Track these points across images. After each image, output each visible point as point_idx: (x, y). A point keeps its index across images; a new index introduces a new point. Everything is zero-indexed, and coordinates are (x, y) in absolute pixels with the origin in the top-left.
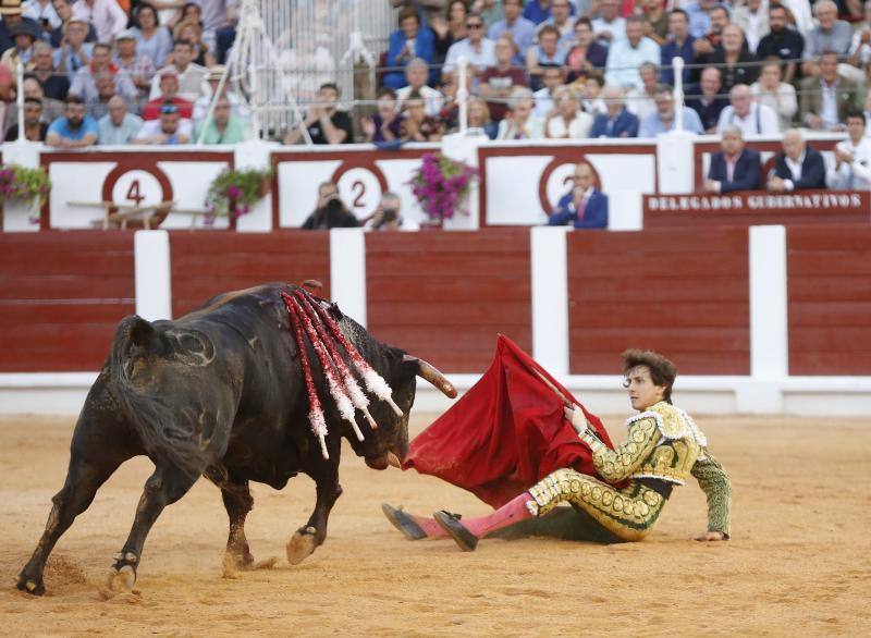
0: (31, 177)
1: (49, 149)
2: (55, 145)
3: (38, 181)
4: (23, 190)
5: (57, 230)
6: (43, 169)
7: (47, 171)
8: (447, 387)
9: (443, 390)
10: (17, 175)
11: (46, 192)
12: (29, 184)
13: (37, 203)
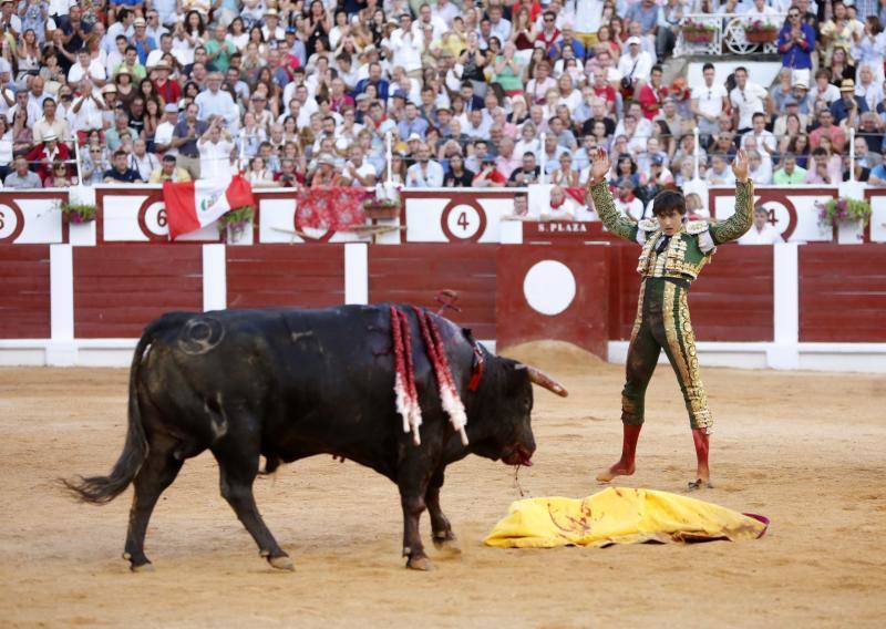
0: (858, 207)
1: (870, 187)
2: (875, 184)
3: (862, 209)
4: (853, 215)
5: (875, 243)
6: (866, 201)
7: (869, 203)
8: (557, 388)
9: (554, 391)
10: (849, 204)
11: (868, 216)
12: (856, 212)
13: (862, 224)
